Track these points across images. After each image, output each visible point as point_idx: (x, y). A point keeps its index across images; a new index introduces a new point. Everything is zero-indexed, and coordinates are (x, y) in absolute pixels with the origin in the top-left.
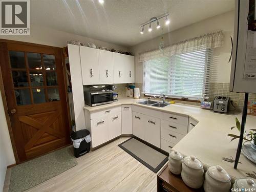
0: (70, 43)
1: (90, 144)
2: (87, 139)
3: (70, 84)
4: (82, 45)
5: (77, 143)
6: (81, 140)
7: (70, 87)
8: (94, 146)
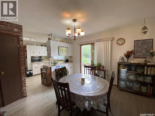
0: (27, 45)
1: (32, 73)
2: (31, 72)
3: (27, 56)
4: (31, 45)
5: (28, 73)
6: (29, 72)
7: (27, 57)
8: (33, 74)
